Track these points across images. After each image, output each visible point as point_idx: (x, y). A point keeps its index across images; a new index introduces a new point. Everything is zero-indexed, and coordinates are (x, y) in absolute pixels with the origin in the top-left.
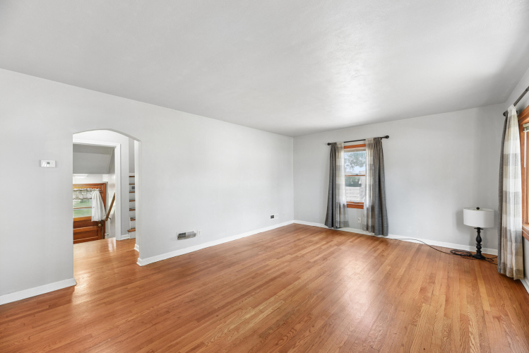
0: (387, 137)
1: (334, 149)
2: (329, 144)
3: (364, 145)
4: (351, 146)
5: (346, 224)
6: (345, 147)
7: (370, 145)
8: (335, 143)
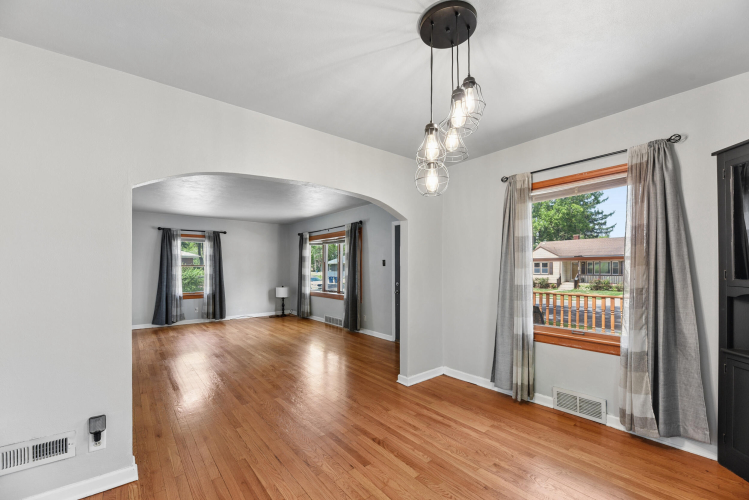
0: (225, 233)
1: (167, 237)
2: (159, 229)
3: (204, 236)
4: (187, 235)
5: (182, 317)
6: (182, 235)
7: (209, 238)
8: (170, 229)
